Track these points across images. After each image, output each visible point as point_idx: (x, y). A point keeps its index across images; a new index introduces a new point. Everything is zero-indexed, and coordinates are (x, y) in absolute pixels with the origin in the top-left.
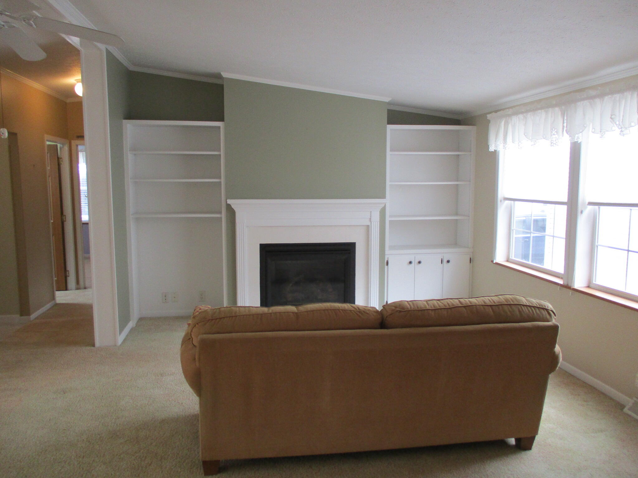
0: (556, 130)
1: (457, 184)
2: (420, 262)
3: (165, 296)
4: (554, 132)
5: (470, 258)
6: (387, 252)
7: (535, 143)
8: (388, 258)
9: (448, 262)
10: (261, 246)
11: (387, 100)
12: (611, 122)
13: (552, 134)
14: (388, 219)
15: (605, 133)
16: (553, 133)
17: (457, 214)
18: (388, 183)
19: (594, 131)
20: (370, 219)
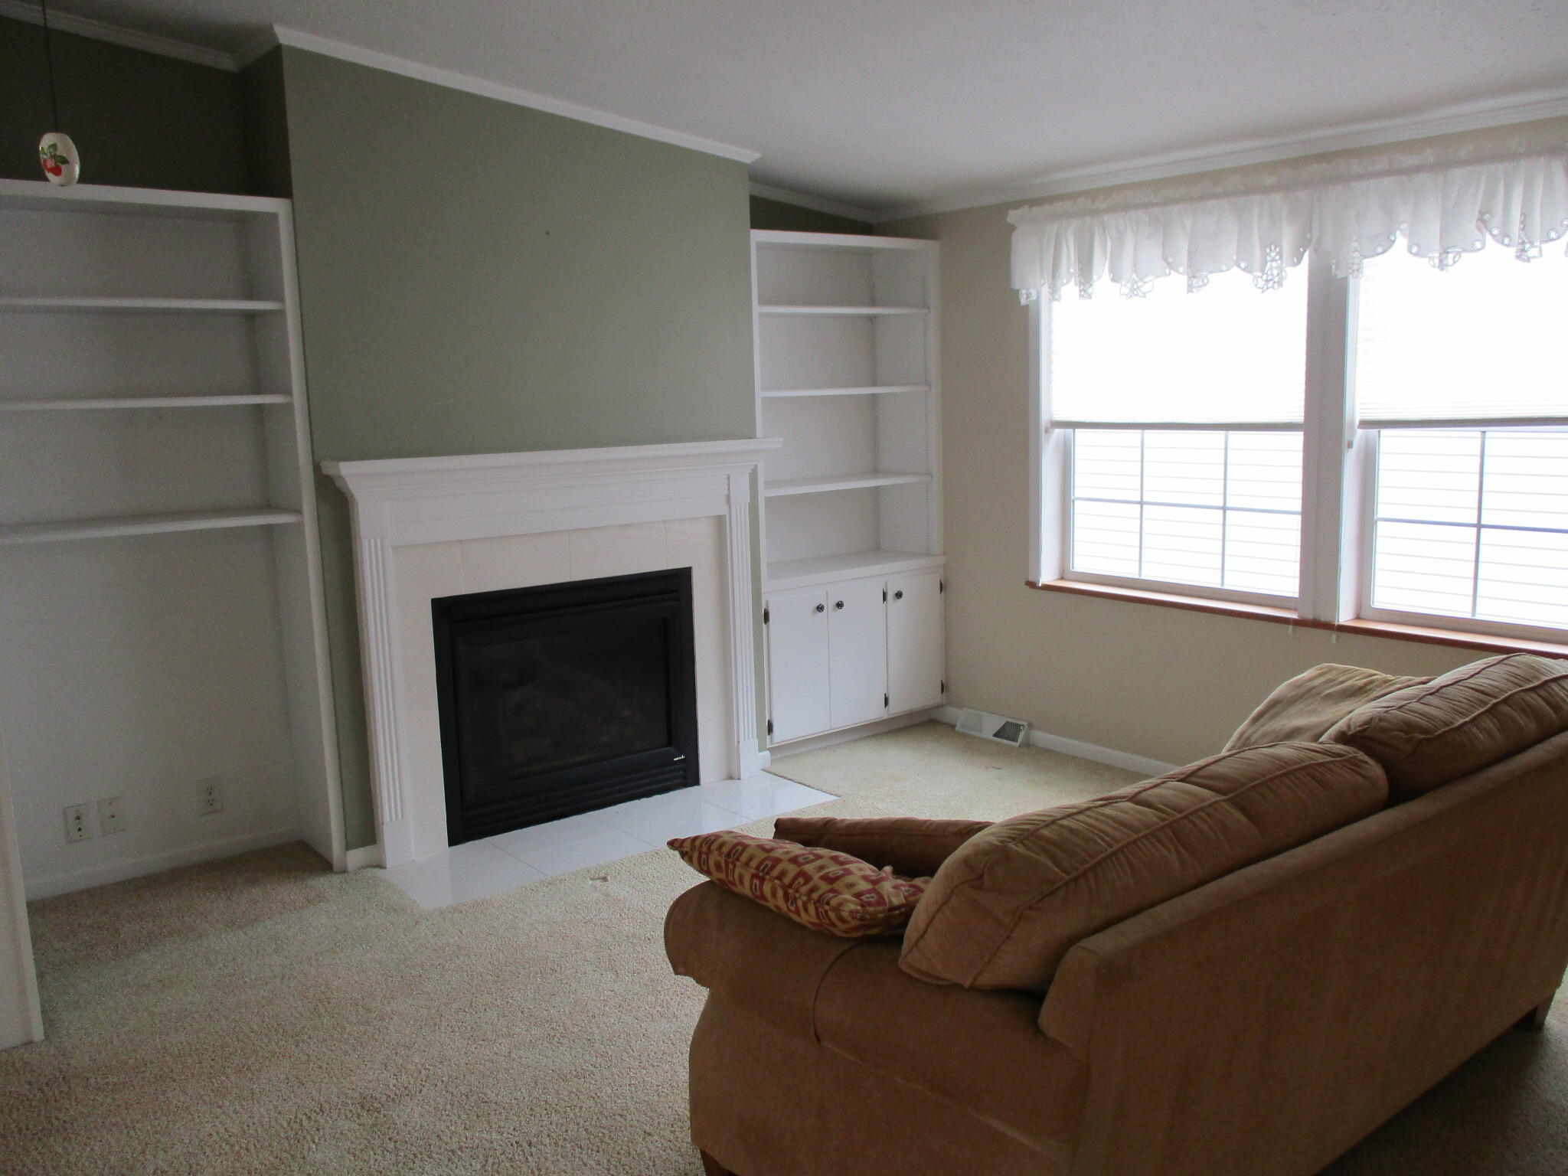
0: (1278, 250)
1: (874, 394)
2: (840, 605)
3: (78, 818)
4: (1274, 254)
5: (941, 584)
6: (766, 585)
7: (1206, 281)
8: (767, 602)
9: (899, 595)
10: (436, 603)
11: (747, 156)
12: (1478, 228)
13: (1268, 258)
14: (763, 493)
15: (1460, 257)
16: (1270, 256)
17: (876, 472)
18: (760, 394)
19: (1419, 251)
20: (728, 497)
